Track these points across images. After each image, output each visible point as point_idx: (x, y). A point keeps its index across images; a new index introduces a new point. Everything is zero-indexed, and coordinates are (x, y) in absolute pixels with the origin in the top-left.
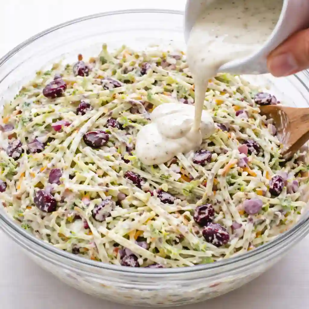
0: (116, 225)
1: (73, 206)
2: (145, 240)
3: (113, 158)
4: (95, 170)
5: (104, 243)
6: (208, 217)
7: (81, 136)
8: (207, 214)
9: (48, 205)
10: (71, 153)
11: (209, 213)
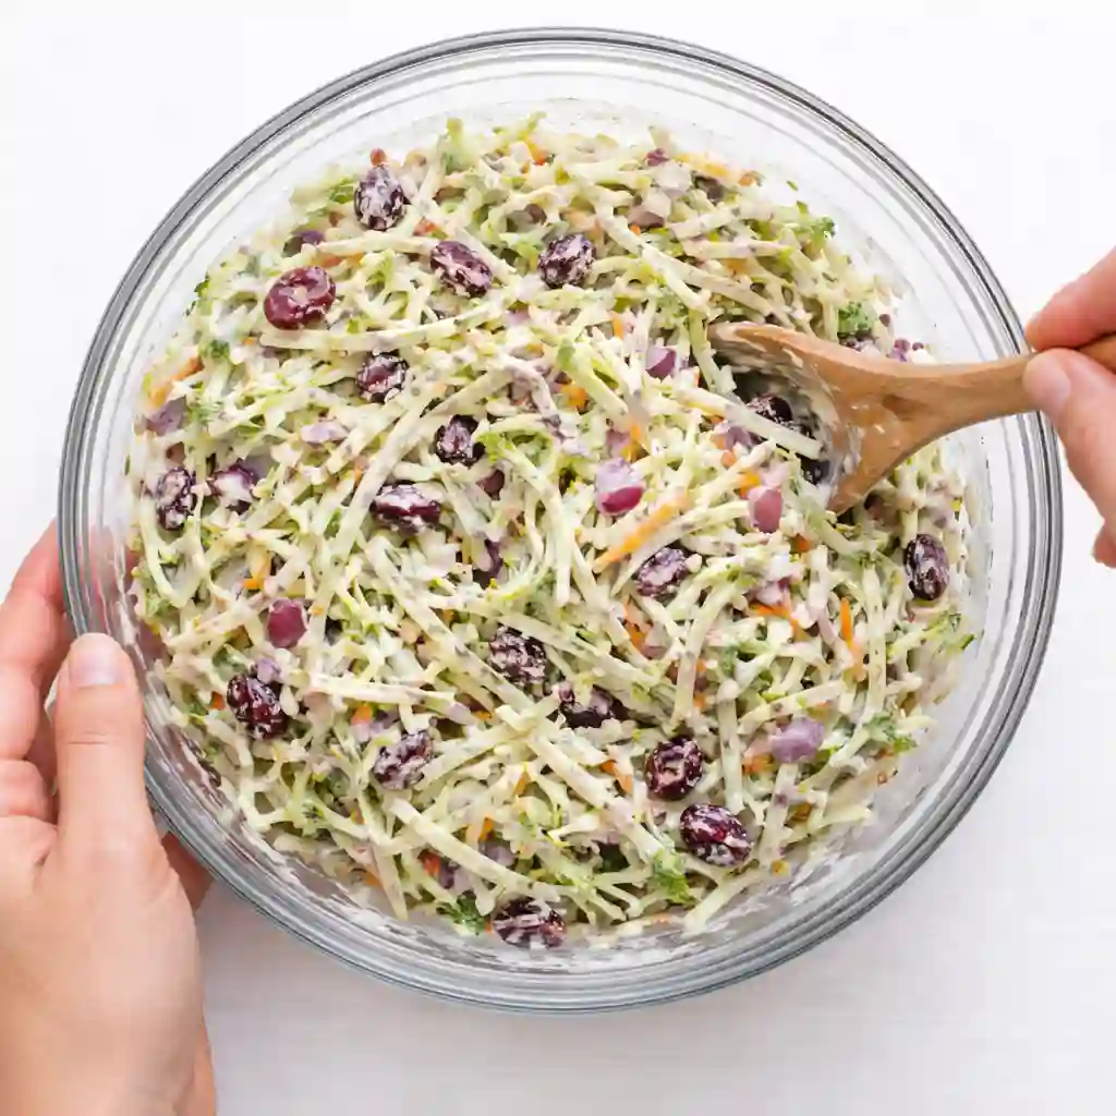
0: (436, 799)
1: (329, 735)
2: (507, 844)
3: (449, 586)
4: (394, 626)
5: (397, 853)
6: (682, 783)
7: (364, 507)
8: (680, 775)
9: (261, 729)
10: (336, 563)
11: (687, 772)
